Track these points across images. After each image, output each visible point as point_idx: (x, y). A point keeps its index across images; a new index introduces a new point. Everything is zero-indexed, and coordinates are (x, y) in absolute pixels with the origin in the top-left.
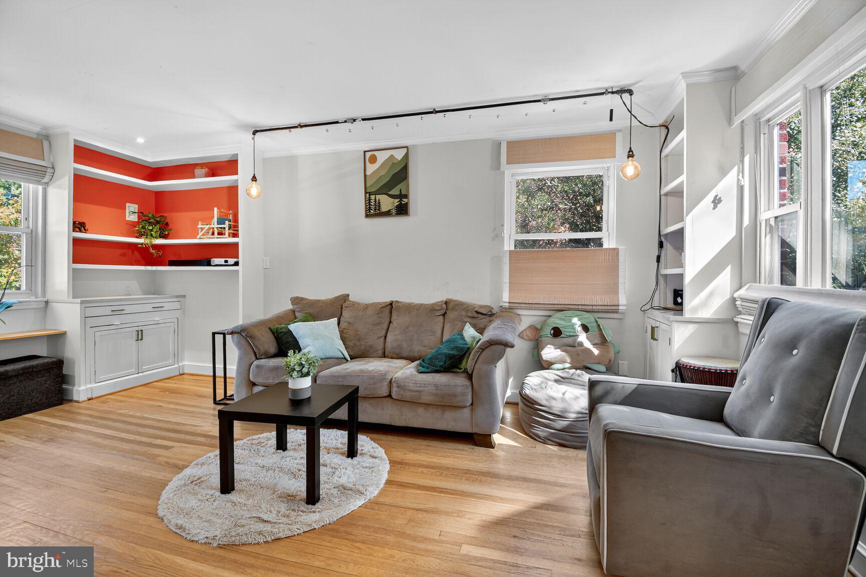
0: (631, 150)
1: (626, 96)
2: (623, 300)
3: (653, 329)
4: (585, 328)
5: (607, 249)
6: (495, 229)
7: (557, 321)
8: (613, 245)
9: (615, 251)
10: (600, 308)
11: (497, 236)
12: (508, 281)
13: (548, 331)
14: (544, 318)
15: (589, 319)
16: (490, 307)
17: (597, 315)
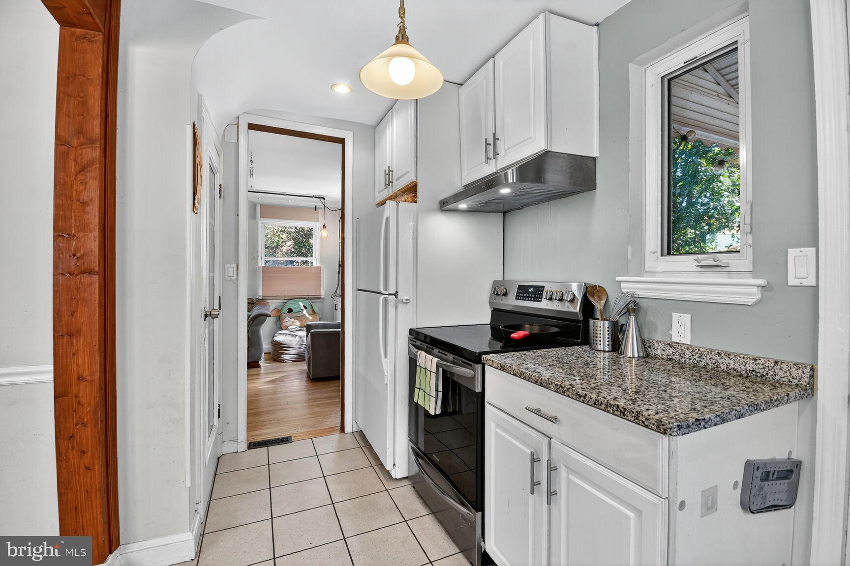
0: (324, 225)
1: (322, 200)
2: (323, 293)
3: (336, 305)
4: (305, 308)
5: (315, 267)
6: (253, 254)
7: (290, 305)
8: (318, 265)
9: (319, 268)
10: (311, 297)
11: (254, 258)
12: (261, 284)
13: (285, 310)
14: (283, 304)
15: (307, 303)
16: (252, 299)
17: (311, 301)
